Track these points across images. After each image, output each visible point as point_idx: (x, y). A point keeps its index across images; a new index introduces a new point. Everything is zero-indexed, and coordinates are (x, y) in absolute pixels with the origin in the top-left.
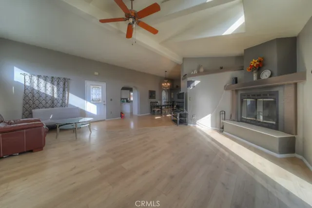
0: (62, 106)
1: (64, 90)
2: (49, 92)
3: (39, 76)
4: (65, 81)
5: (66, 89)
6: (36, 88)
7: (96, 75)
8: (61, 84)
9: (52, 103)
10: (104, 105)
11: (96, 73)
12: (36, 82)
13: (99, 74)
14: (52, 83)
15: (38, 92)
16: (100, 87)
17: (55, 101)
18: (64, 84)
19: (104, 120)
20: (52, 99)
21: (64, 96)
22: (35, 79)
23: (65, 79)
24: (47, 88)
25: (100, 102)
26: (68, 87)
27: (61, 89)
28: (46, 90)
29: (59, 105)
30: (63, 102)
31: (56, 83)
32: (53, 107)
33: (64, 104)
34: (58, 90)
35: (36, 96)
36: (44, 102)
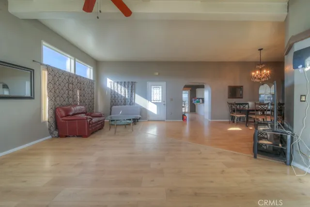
0: (130, 104)
1: (132, 92)
2: (123, 94)
3: (118, 83)
4: (133, 84)
5: (133, 91)
6: (116, 91)
7: (157, 75)
8: (130, 86)
9: (124, 102)
10: (164, 105)
11: (157, 74)
12: (116, 86)
13: (159, 74)
14: (125, 86)
15: (117, 94)
16: (161, 87)
17: (127, 101)
18: (132, 87)
19: (164, 121)
20: (125, 99)
21: (131, 96)
22: (116, 84)
23: (132, 82)
24: (122, 91)
25: (160, 102)
26: (135, 89)
27: (130, 91)
28: (121, 92)
29: (129, 103)
30: (131, 101)
31: (127, 86)
32: (125, 105)
33: (132, 103)
34: (128, 92)
35: (116, 96)
36: (120, 101)
